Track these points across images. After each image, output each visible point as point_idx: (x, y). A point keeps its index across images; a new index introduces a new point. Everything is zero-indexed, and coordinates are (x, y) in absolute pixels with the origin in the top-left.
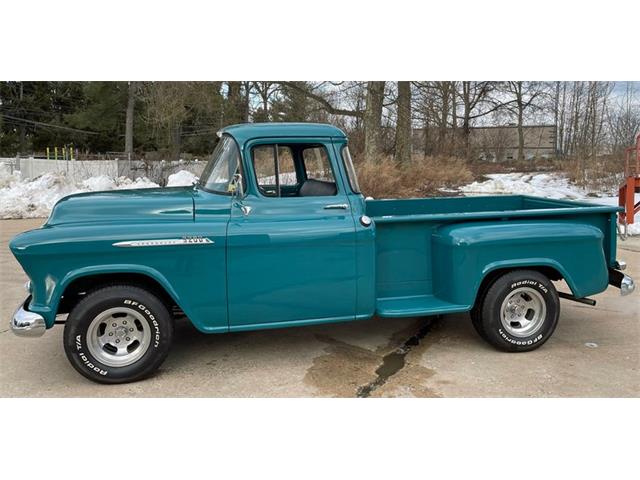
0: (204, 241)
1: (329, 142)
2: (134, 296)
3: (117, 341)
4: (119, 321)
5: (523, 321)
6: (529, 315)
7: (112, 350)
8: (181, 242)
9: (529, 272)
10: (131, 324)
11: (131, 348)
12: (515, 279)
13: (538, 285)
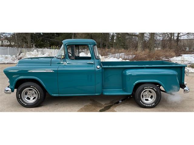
0: (52, 71)
1: (89, 44)
2: (33, 85)
3: (31, 97)
4: (31, 91)
5: (149, 99)
6: (151, 97)
7: (29, 99)
8: (45, 71)
9: (151, 84)
10: (34, 92)
11: (34, 99)
12: (146, 86)
13: (153, 88)
